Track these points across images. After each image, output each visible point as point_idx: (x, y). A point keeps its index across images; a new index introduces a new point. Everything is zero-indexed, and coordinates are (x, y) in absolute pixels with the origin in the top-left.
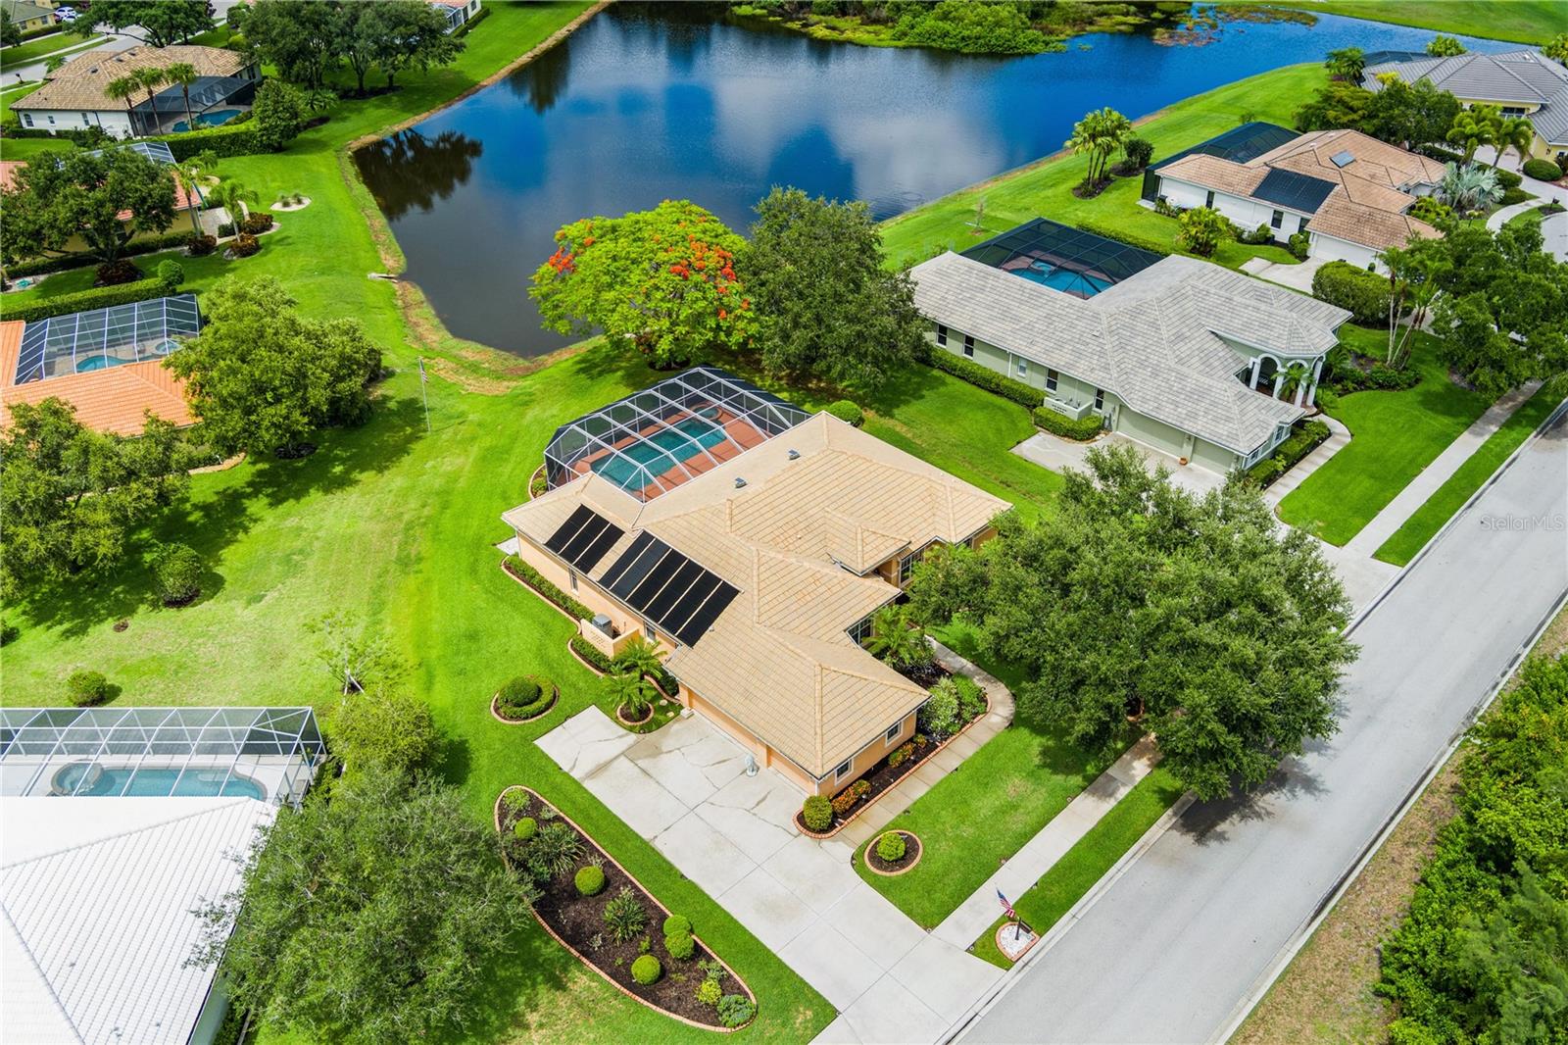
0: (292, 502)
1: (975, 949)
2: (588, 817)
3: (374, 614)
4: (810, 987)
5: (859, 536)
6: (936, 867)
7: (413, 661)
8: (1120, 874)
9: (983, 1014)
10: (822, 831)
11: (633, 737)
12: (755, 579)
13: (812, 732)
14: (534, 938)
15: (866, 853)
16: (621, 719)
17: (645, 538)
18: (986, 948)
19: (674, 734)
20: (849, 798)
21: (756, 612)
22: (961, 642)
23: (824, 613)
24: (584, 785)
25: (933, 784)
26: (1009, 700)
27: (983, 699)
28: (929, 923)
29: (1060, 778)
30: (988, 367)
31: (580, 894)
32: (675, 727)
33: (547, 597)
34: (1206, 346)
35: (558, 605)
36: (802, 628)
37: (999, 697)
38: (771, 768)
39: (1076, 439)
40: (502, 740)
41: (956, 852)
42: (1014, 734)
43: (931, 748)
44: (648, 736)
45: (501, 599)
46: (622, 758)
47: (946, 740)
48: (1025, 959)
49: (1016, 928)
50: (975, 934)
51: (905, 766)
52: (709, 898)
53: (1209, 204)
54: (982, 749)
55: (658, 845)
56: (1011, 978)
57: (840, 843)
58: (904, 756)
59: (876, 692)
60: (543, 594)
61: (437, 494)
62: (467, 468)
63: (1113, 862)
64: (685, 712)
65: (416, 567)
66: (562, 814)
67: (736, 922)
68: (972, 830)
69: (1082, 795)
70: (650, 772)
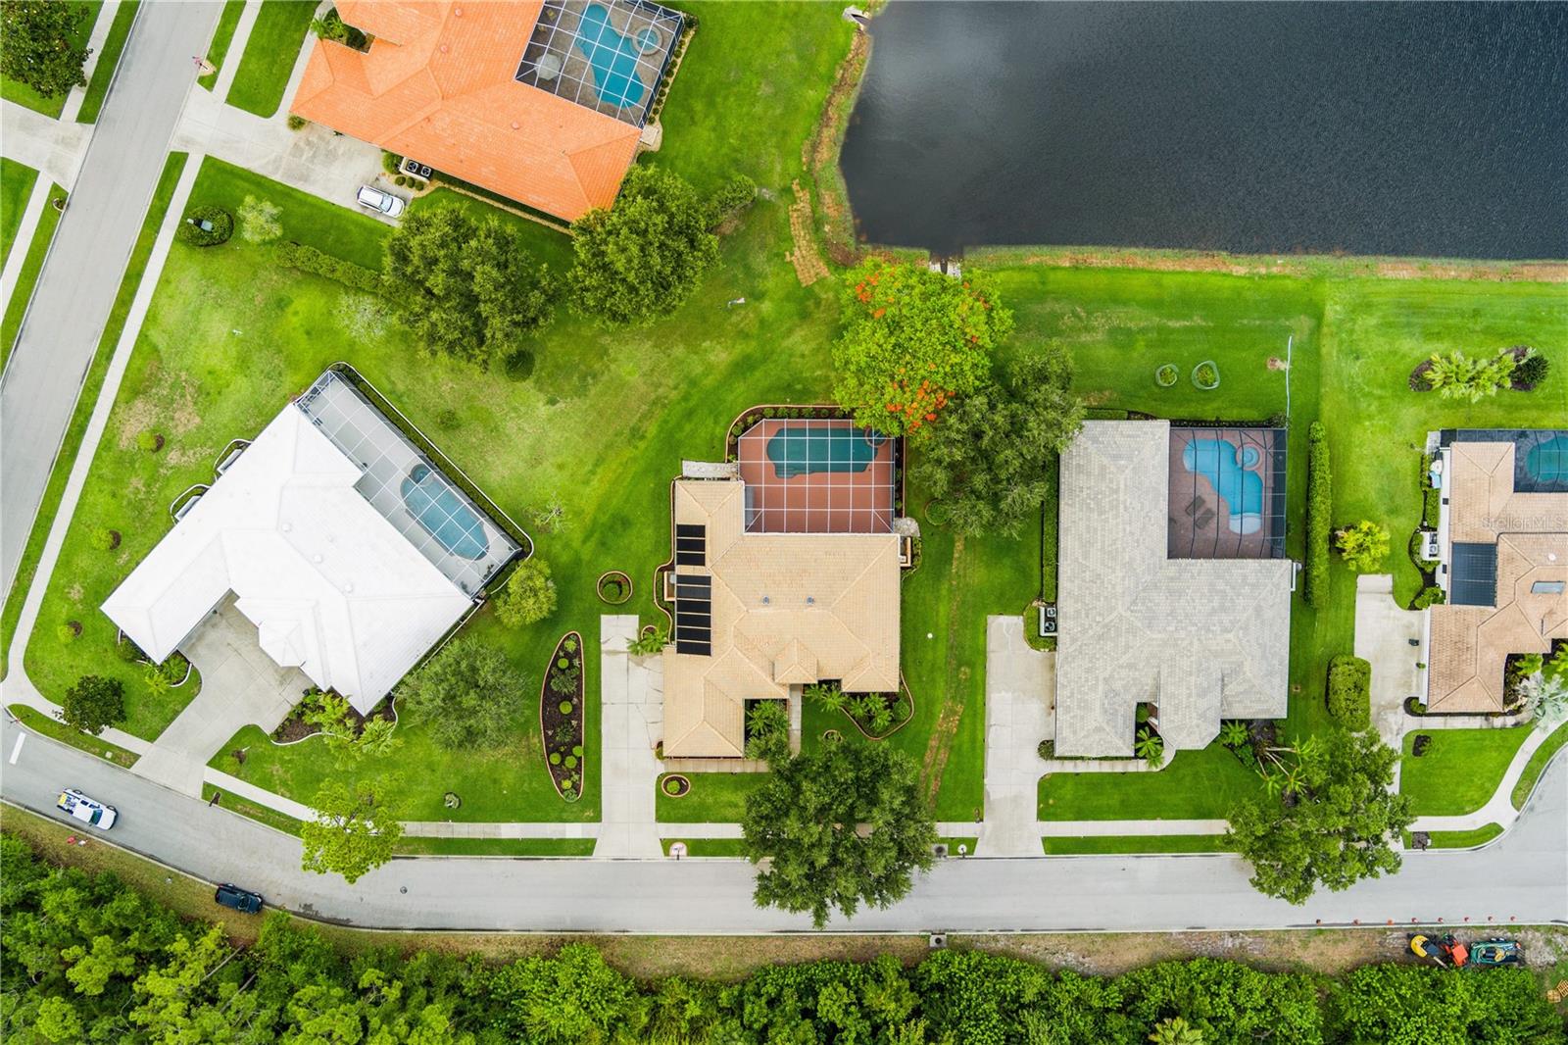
1: (664, 843)
12: (721, 659)
17: (707, 580)
18: (667, 844)
21: (709, 671)
24: (602, 654)
28: (659, 820)
41: (697, 804)
49: (684, 847)
50: (669, 837)
52: (601, 746)
55: (604, 708)
56: (665, 859)
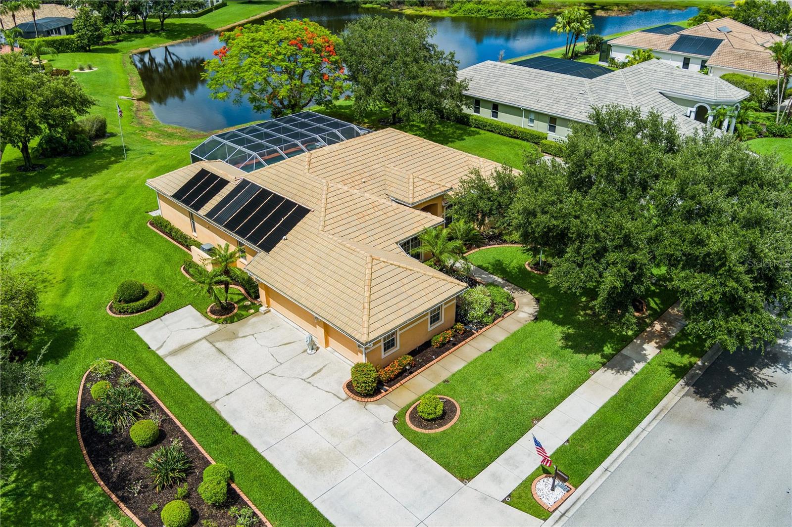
0: (16, 193)
1: (512, 500)
2: (161, 383)
3: (43, 251)
5: (411, 180)
6: (473, 425)
7: (60, 277)
8: (645, 433)
10: (368, 395)
11: (216, 326)
12: (324, 201)
13: (361, 307)
14: (81, 483)
15: (408, 414)
16: (210, 314)
17: (244, 183)
18: (522, 499)
19: (252, 324)
20: (396, 368)
21: (322, 223)
22: (493, 265)
23: (380, 229)
24: (166, 360)
25: (469, 361)
26: (534, 303)
27: (511, 300)
28: (465, 476)
29: (581, 356)
30: (509, 122)
31: (134, 445)
32: (253, 320)
33: (176, 240)
34: (658, 100)
35: (182, 245)
36: (360, 238)
37: (525, 300)
38: (329, 348)
40: (107, 328)
41: (492, 414)
42: (539, 324)
43: (467, 334)
44: (229, 326)
45: (140, 242)
46: (204, 341)
47: (481, 329)
48: (562, 509)
49: (551, 480)
50: (511, 485)
51: (445, 347)
52: (255, 451)
54: (512, 335)
55: (218, 407)
57: (385, 406)
58: (445, 338)
59: (421, 280)
60: (173, 239)
61: (118, 188)
62: (143, 176)
63: (637, 423)
64: (262, 309)
65: (86, 225)
66: (139, 382)
67: (277, 472)
68: (505, 396)
69: (602, 370)
70: (224, 351)
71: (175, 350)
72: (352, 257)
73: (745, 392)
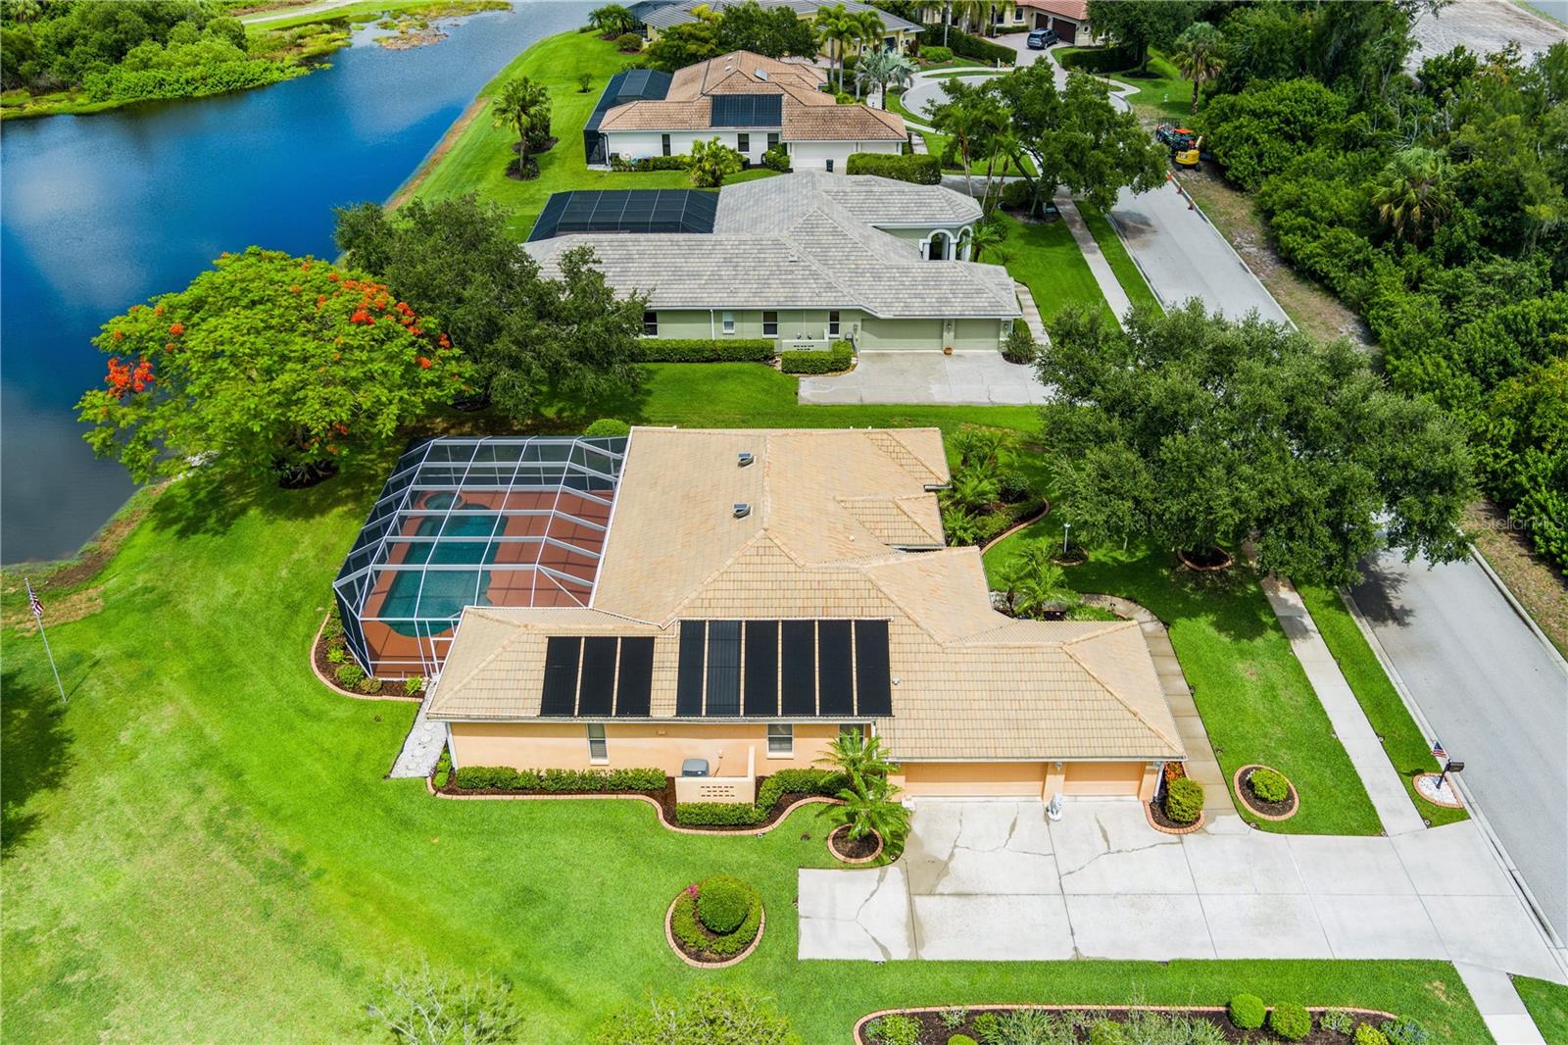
4: (1403, 961)
9: (1513, 867)
11: (894, 869)
12: (893, 597)
15: (1251, 809)
16: (853, 861)
17: (691, 632)
21: (931, 631)
25: (1196, 713)
26: (1133, 606)
28: (1374, 827)
29: (1261, 642)
30: (686, 338)
39: (841, 370)
42: (1178, 629)
44: (907, 856)
46: (917, 898)
49: (1424, 778)
52: (1211, 961)
53: (666, 148)
54: (1180, 657)
57: (1220, 817)
64: (908, 805)
69: (1292, 644)
70: (965, 891)
71: (908, 938)
72: (1038, 657)
73: (1400, 595)
